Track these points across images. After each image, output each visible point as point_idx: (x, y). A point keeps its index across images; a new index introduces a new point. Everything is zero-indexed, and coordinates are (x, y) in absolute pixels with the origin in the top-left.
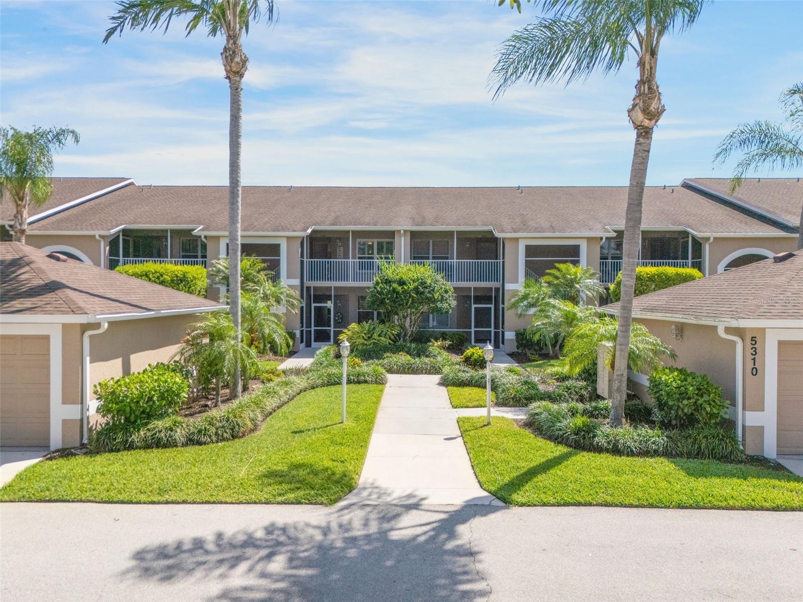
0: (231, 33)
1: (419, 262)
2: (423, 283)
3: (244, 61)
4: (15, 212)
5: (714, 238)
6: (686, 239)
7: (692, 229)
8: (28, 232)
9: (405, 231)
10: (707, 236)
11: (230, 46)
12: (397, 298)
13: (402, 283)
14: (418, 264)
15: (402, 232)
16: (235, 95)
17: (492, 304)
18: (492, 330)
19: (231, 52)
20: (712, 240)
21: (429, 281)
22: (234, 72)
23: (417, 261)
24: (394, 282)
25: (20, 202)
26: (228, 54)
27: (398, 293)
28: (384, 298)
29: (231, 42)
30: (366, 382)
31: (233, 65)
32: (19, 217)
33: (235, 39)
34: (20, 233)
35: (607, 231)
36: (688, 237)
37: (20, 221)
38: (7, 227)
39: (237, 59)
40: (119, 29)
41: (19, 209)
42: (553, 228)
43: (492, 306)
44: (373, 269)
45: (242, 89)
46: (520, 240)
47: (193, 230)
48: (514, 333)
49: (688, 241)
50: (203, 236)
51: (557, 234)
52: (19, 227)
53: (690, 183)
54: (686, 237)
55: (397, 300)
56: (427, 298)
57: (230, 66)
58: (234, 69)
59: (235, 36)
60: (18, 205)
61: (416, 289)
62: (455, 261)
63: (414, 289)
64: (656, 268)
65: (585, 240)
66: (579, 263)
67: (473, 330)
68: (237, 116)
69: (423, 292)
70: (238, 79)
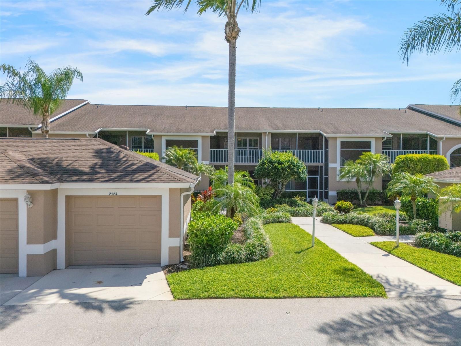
0: (232, 14)
1: (285, 151)
2: (292, 163)
3: (239, 31)
4: (42, 119)
5: (446, 138)
6: (426, 139)
7: (430, 132)
8: (50, 132)
9: (269, 133)
10: (442, 137)
11: (231, 21)
12: (278, 172)
13: (280, 163)
14: (285, 152)
15: (267, 133)
16: (233, 51)
17: (318, 175)
18: (319, 190)
19: (232, 25)
20: (444, 139)
21: (295, 162)
22: (233, 37)
23: (284, 150)
24: (275, 162)
25: (46, 114)
26: (230, 26)
27: (278, 169)
28: (270, 172)
29: (232, 19)
30: (283, 222)
31: (233, 33)
32: (45, 123)
33: (234, 18)
34: (46, 132)
35: (385, 133)
36: (427, 137)
37: (46, 125)
38: (30, 129)
39: (236, 30)
40: (158, 7)
41: (45, 118)
42: (355, 132)
43: (319, 177)
44: (246, 155)
45: (236, 47)
46: (338, 138)
47: (146, 132)
48: (336, 192)
49: (427, 139)
50: (152, 135)
51: (359, 135)
52: (45, 129)
53: (413, 107)
54: (425, 137)
55: (278, 173)
56: (295, 172)
57: (231, 34)
58: (233, 36)
59: (234, 16)
60: (44, 115)
61: (289, 167)
62: (297, 150)
63: (287, 167)
64: (421, 155)
65: (374, 139)
66: (371, 151)
67: (307, 190)
68: (234, 64)
69: (293, 168)
70: (234, 41)
